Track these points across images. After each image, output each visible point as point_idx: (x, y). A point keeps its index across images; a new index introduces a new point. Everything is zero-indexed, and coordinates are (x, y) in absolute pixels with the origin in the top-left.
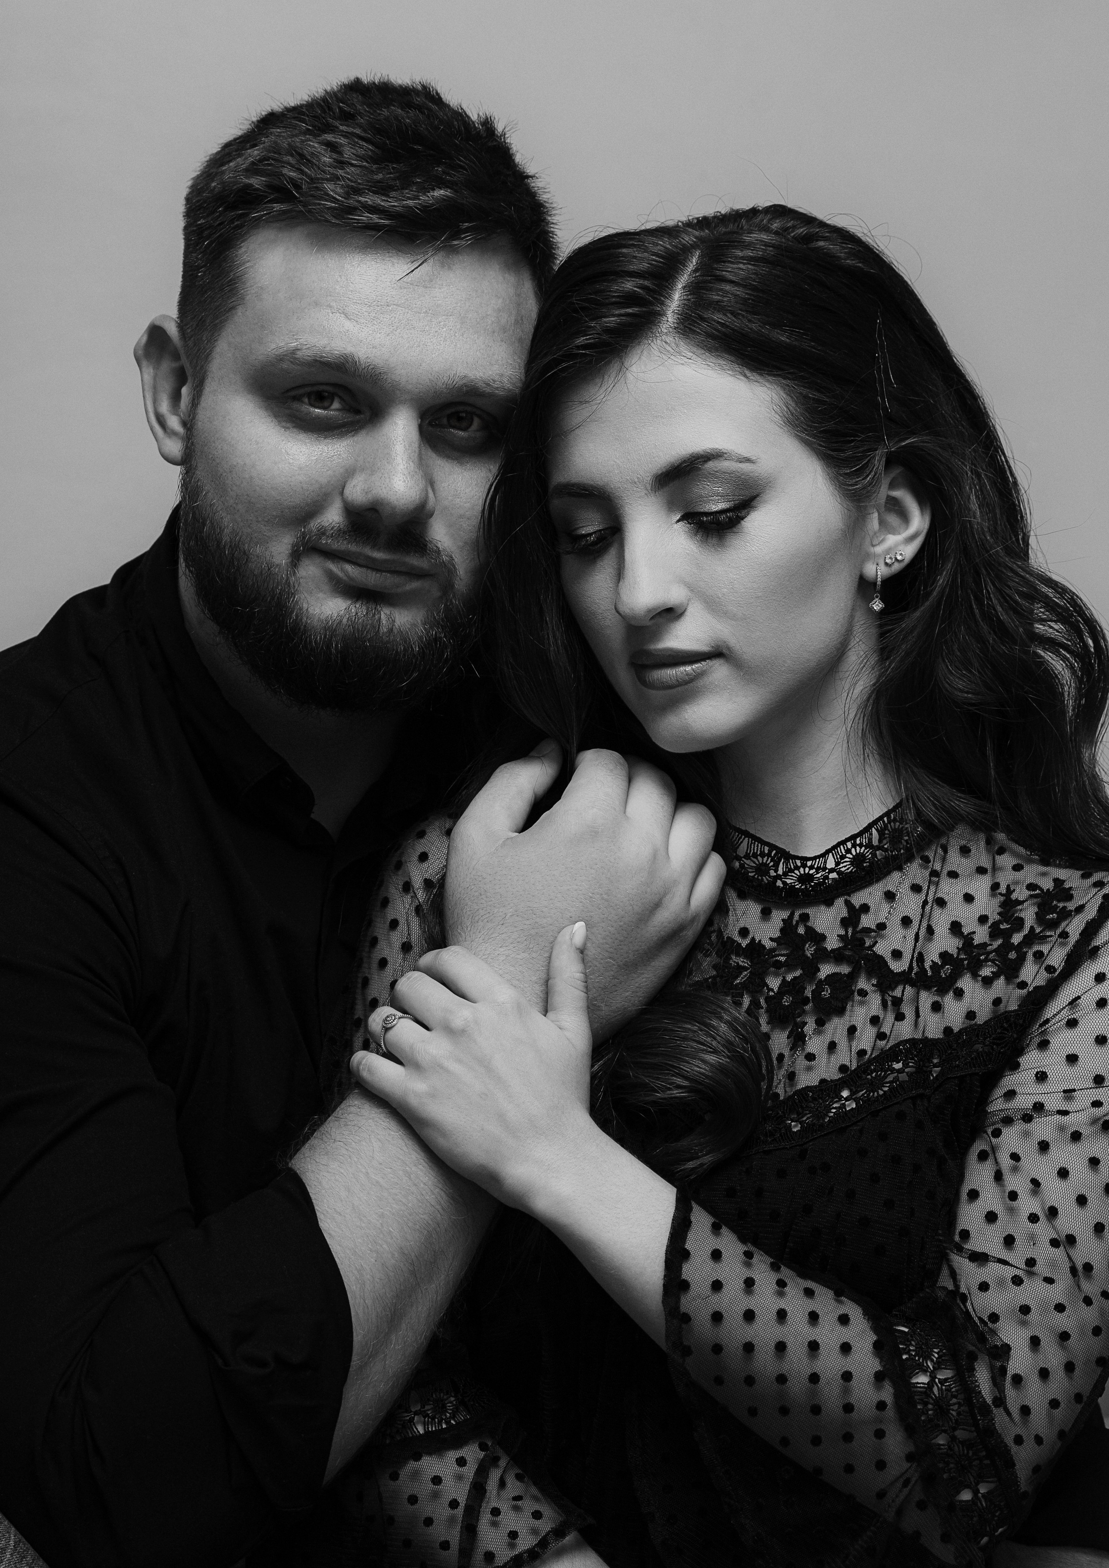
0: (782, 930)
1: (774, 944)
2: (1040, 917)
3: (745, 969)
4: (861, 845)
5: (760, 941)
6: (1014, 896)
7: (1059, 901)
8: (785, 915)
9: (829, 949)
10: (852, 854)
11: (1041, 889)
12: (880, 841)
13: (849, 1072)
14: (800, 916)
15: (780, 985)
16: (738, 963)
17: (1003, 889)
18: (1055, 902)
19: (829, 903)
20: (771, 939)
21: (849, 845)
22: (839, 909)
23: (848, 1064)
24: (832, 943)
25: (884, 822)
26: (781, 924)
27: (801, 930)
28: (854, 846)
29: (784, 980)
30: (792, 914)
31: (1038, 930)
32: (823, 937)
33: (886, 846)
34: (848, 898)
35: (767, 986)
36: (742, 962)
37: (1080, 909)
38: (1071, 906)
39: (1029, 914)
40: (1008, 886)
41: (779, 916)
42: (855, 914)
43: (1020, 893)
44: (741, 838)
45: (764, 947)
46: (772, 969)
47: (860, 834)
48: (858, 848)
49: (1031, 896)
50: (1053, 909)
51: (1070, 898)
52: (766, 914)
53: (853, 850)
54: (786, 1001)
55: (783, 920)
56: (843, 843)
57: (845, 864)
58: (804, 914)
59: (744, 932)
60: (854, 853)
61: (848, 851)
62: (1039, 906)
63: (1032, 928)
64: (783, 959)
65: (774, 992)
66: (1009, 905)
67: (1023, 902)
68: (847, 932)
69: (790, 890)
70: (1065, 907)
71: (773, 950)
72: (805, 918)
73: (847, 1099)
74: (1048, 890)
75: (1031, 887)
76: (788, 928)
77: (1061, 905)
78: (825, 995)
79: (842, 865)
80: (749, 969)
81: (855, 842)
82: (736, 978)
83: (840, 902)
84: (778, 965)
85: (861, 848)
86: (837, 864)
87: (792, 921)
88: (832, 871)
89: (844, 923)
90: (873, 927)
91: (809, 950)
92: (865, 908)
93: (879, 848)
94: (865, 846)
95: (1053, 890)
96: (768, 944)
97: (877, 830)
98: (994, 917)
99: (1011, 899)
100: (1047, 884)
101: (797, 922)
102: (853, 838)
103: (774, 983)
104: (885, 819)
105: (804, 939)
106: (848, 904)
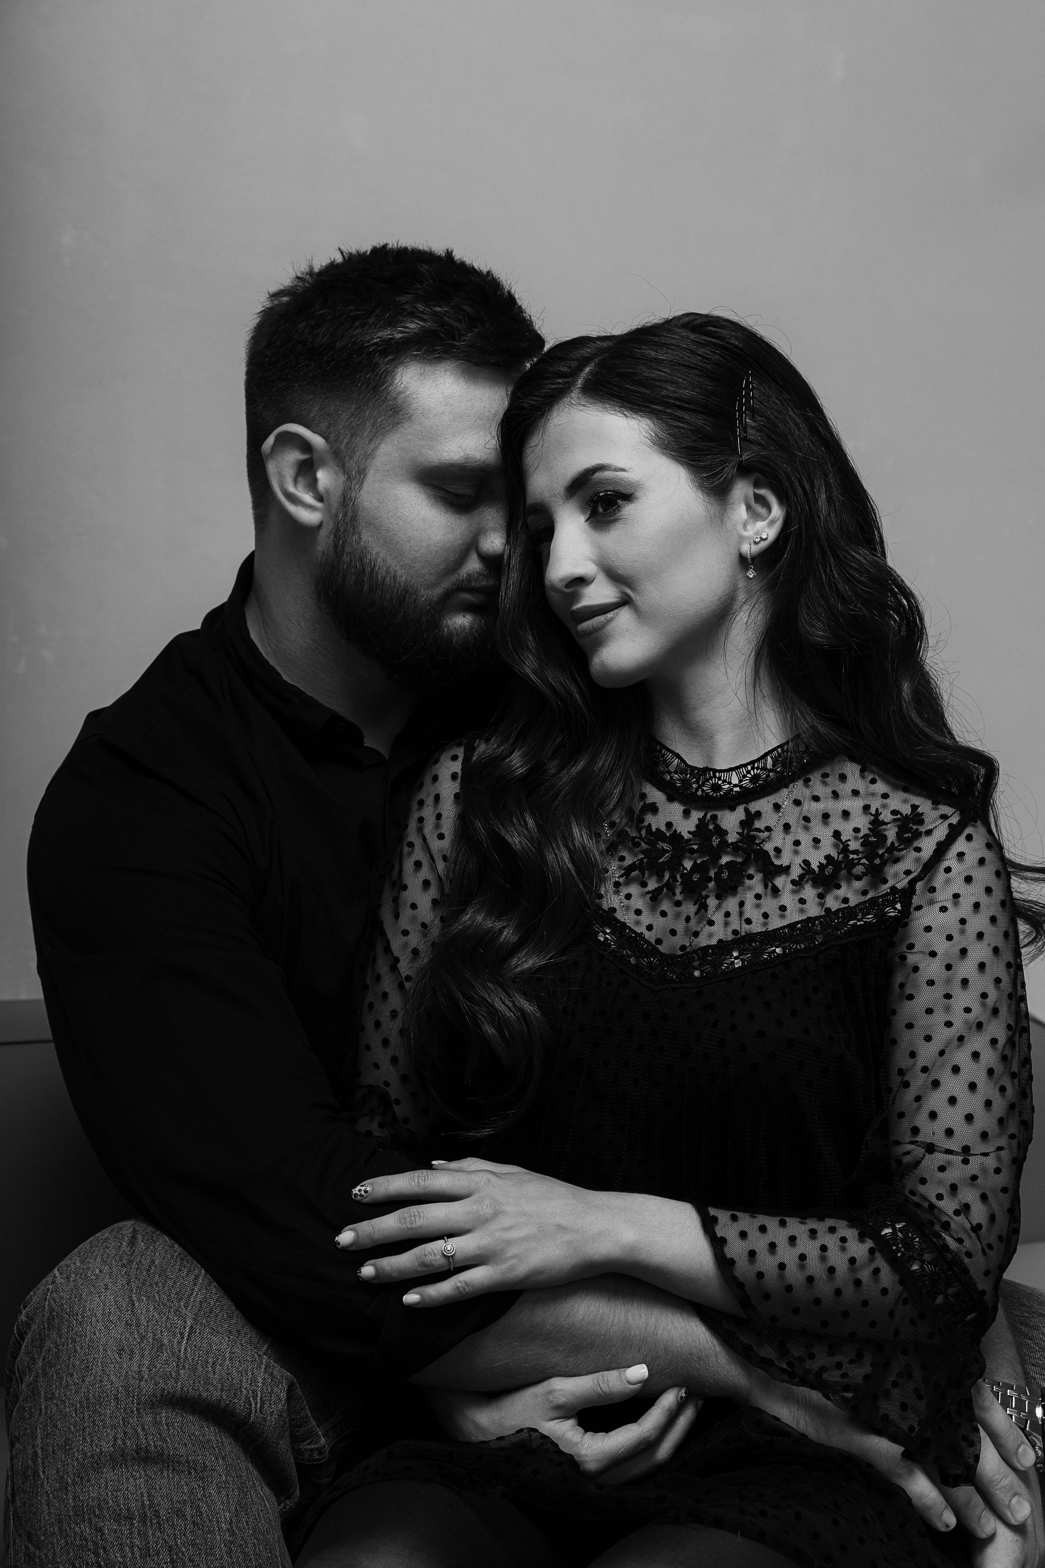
0: (697, 826)
1: (691, 836)
2: (899, 835)
3: (668, 851)
4: (758, 768)
5: (680, 832)
6: (881, 818)
7: (914, 824)
8: (701, 814)
9: (730, 842)
10: (751, 774)
11: (901, 815)
12: (774, 765)
13: (739, 936)
14: (711, 816)
15: (692, 866)
16: (663, 847)
17: (873, 811)
18: (911, 825)
19: (733, 809)
20: (689, 832)
21: (749, 767)
22: (739, 814)
23: (739, 929)
24: (732, 838)
25: (778, 752)
26: (697, 822)
27: (711, 827)
28: (753, 768)
29: (695, 863)
30: (706, 815)
31: (896, 845)
32: (725, 833)
33: (778, 770)
34: (748, 806)
35: (683, 866)
36: (666, 846)
37: (929, 832)
38: (923, 829)
39: (891, 834)
40: (877, 809)
41: (696, 815)
42: (752, 817)
43: (886, 816)
44: (673, 758)
45: (683, 837)
46: (688, 854)
47: (758, 760)
48: (755, 770)
49: (895, 820)
50: (909, 830)
51: (921, 822)
52: (686, 814)
53: (752, 771)
54: (695, 878)
55: (699, 819)
56: (745, 765)
57: (746, 782)
58: (714, 815)
59: (669, 825)
60: (753, 774)
61: (749, 772)
62: (899, 827)
63: (893, 843)
64: (695, 847)
65: (687, 870)
66: (876, 823)
67: (888, 823)
68: (743, 831)
69: (706, 797)
70: (917, 829)
71: (690, 840)
72: (714, 818)
73: (736, 958)
74: (907, 814)
75: (894, 812)
76: (702, 824)
77: (915, 827)
78: (724, 876)
79: (743, 783)
80: (670, 852)
81: (754, 765)
82: (661, 858)
83: (740, 810)
84: (692, 851)
85: (757, 770)
86: (740, 781)
87: (705, 821)
88: (735, 786)
89: (742, 823)
90: (763, 828)
91: (715, 841)
92: (758, 814)
93: (770, 771)
94: (761, 769)
95: (910, 815)
96: (686, 836)
97: (772, 758)
98: (864, 831)
99: (878, 820)
100: (906, 810)
101: (709, 821)
102: (752, 763)
103: (688, 864)
104: (779, 749)
105: (711, 833)
106: (747, 810)
